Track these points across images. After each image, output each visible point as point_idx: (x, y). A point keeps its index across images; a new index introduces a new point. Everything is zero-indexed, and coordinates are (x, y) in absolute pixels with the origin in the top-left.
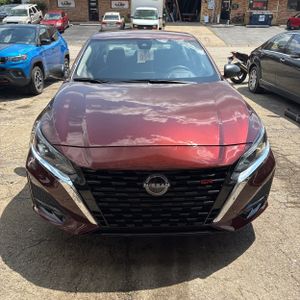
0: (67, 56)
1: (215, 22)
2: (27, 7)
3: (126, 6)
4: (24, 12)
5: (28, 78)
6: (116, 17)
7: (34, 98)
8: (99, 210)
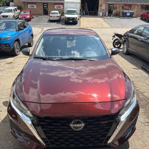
0: (32, 35)
1: (105, 15)
2: (13, 8)
3: (62, 8)
4: (11, 11)
5: (12, 47)
6: (57, 13)
7: (15, 57)
8: (46, 138)
